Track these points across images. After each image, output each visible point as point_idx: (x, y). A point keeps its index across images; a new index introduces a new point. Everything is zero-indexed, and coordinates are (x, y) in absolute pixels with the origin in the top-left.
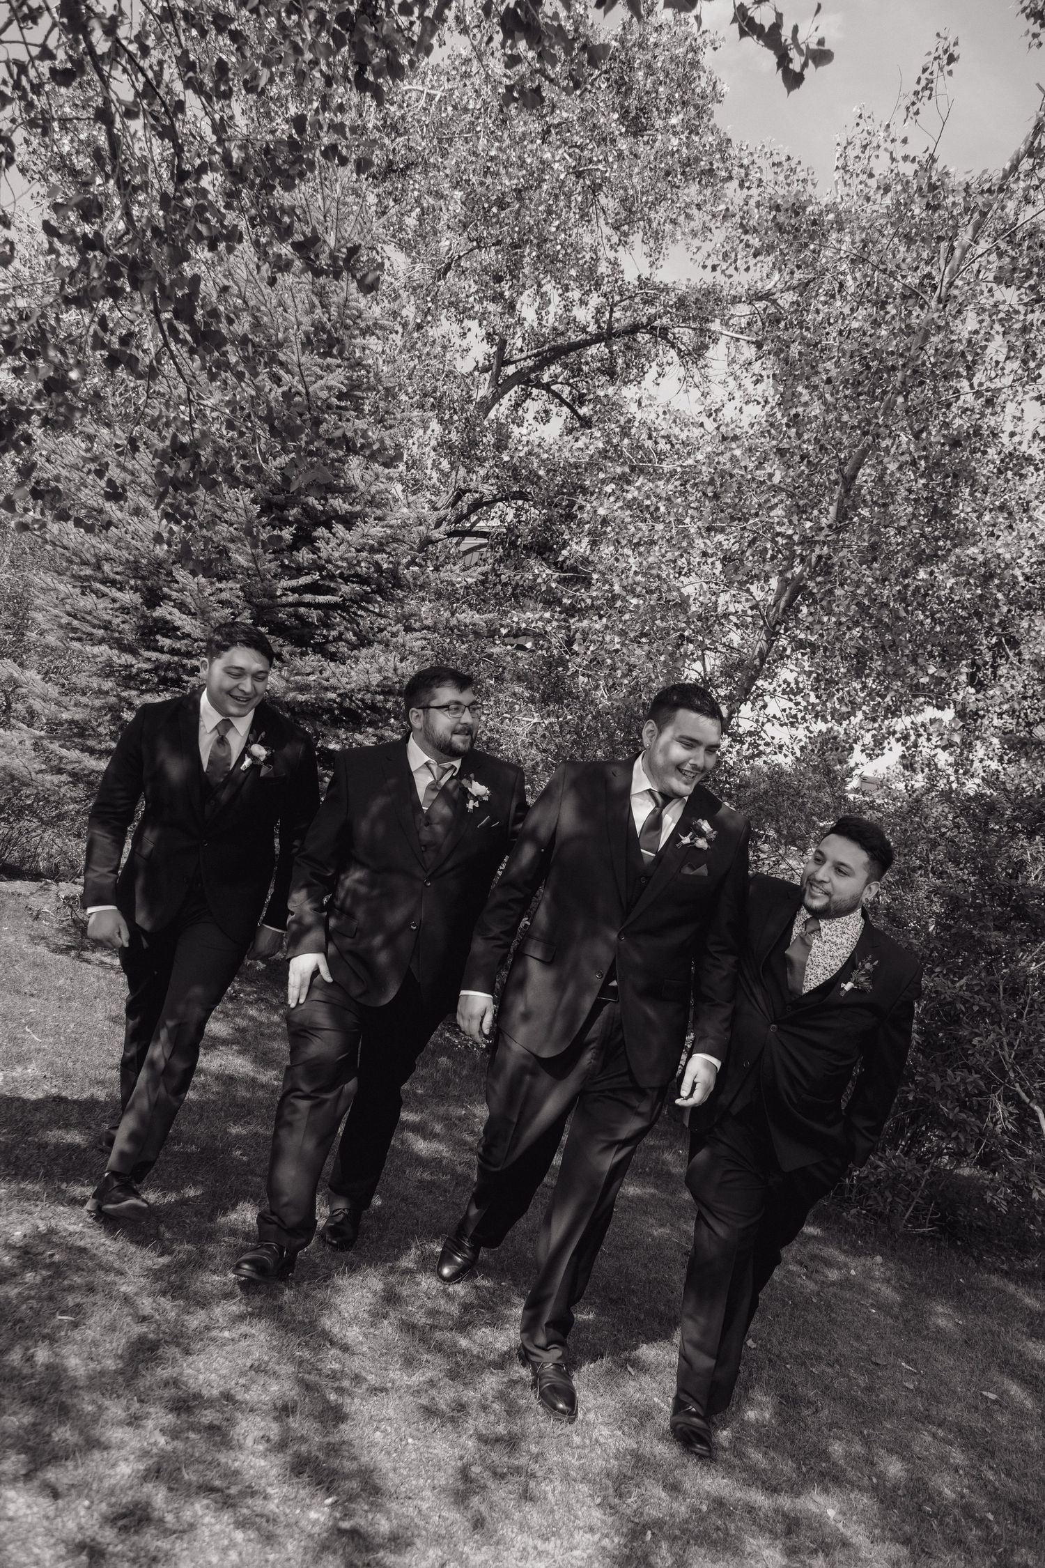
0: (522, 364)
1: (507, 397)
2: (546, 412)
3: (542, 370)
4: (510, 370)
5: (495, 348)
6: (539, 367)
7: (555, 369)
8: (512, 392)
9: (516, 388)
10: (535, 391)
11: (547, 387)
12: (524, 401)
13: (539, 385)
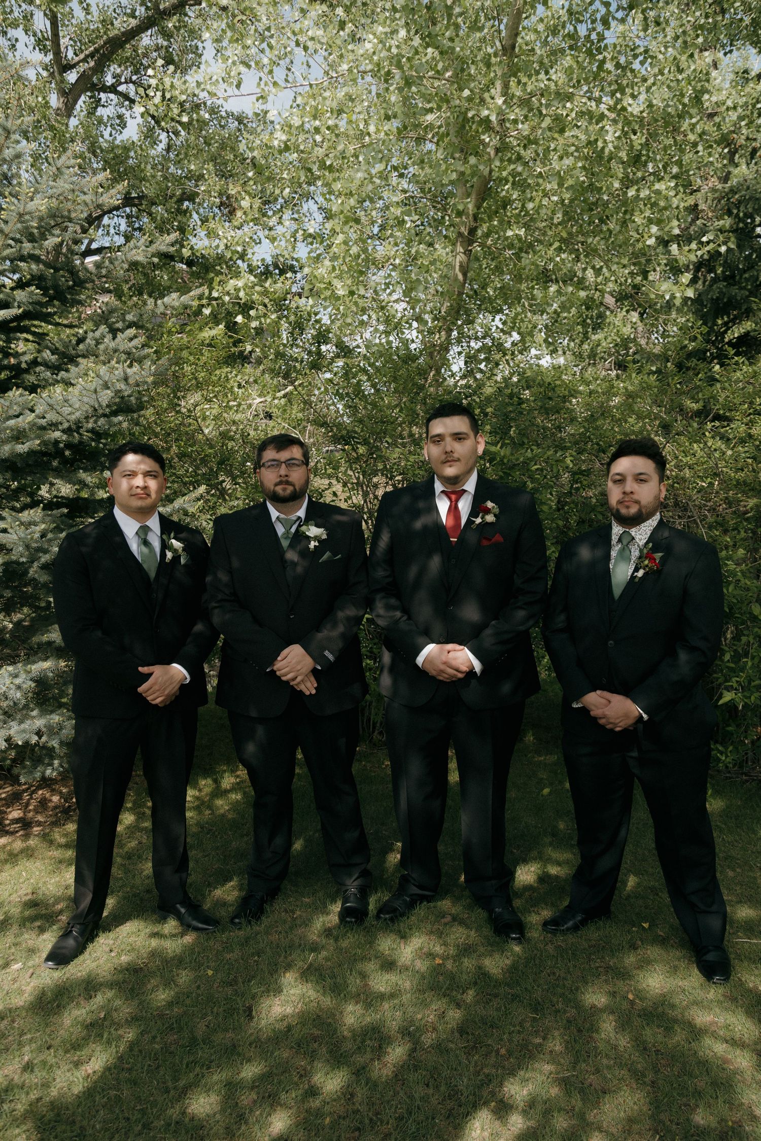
0: (82, 67)
1: (78, 107)
2: (120, 117)
3: (102, 72)
4: (72, 77)
5: (50, 56)
6: (100, 69)
7: (114, 68)
8: (80, 102)
9: (83, 98)
10: (103, 96)
11: (113, 89)
12: (96, 108)
13: (105, 89)
